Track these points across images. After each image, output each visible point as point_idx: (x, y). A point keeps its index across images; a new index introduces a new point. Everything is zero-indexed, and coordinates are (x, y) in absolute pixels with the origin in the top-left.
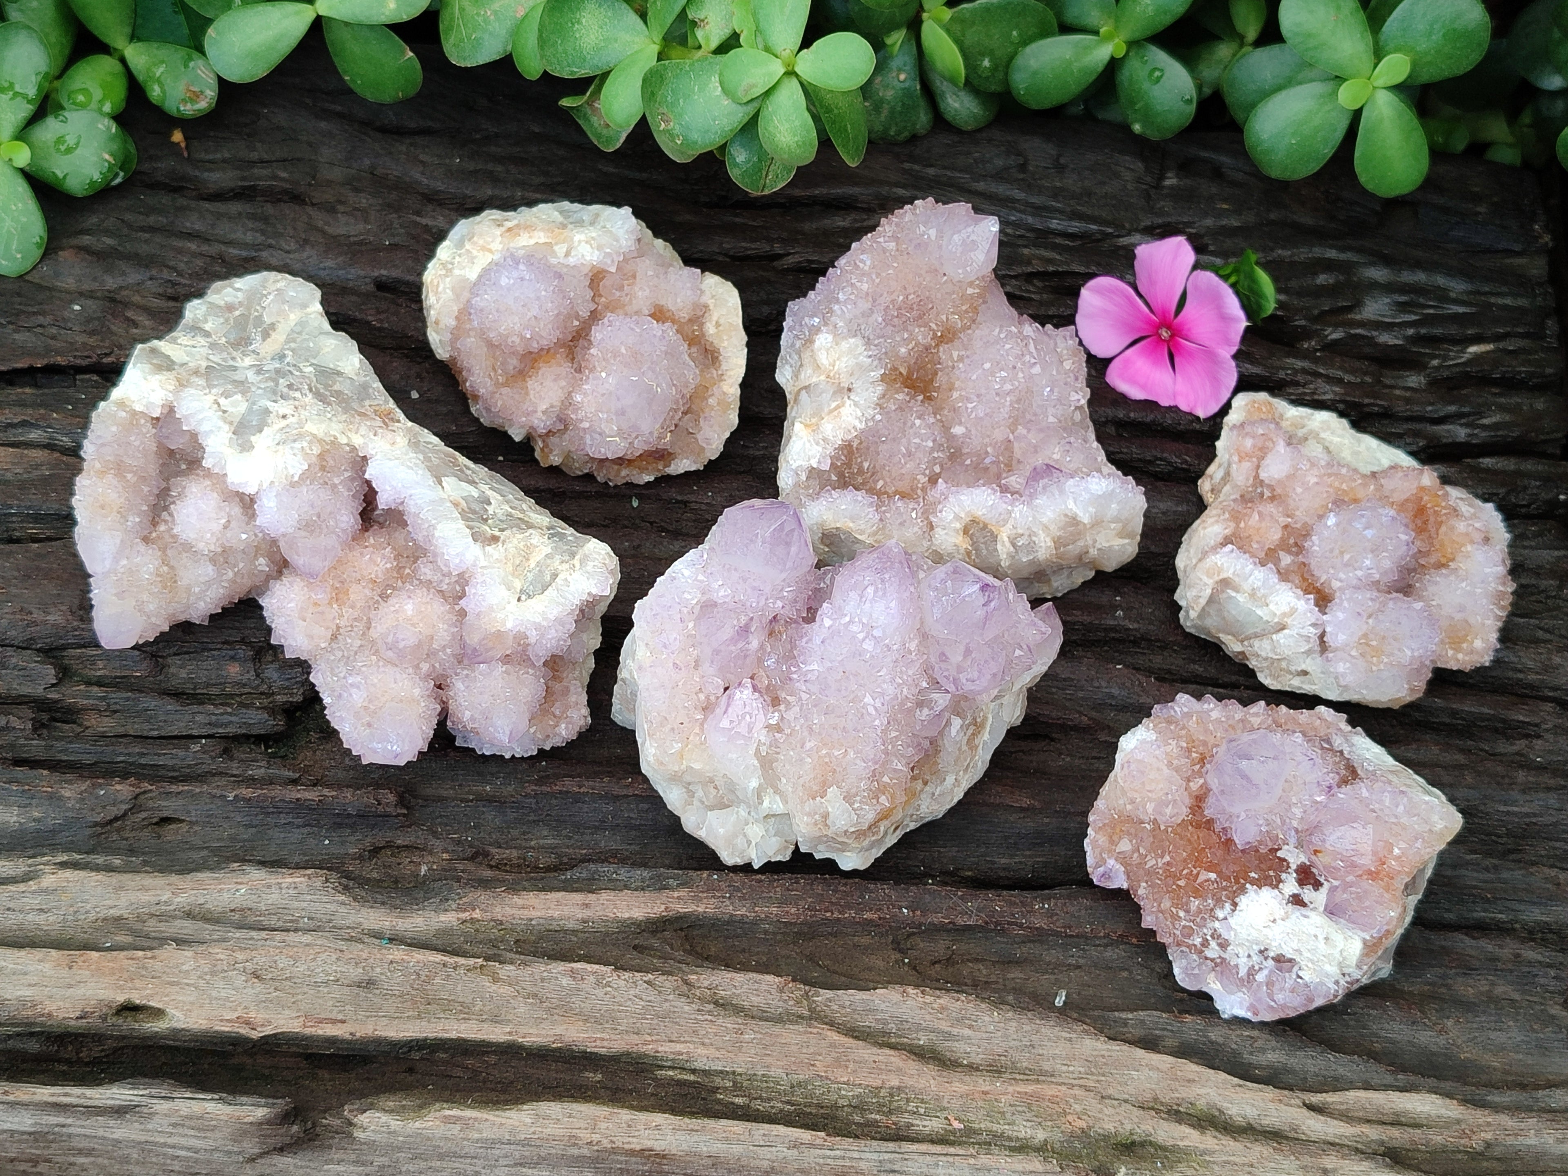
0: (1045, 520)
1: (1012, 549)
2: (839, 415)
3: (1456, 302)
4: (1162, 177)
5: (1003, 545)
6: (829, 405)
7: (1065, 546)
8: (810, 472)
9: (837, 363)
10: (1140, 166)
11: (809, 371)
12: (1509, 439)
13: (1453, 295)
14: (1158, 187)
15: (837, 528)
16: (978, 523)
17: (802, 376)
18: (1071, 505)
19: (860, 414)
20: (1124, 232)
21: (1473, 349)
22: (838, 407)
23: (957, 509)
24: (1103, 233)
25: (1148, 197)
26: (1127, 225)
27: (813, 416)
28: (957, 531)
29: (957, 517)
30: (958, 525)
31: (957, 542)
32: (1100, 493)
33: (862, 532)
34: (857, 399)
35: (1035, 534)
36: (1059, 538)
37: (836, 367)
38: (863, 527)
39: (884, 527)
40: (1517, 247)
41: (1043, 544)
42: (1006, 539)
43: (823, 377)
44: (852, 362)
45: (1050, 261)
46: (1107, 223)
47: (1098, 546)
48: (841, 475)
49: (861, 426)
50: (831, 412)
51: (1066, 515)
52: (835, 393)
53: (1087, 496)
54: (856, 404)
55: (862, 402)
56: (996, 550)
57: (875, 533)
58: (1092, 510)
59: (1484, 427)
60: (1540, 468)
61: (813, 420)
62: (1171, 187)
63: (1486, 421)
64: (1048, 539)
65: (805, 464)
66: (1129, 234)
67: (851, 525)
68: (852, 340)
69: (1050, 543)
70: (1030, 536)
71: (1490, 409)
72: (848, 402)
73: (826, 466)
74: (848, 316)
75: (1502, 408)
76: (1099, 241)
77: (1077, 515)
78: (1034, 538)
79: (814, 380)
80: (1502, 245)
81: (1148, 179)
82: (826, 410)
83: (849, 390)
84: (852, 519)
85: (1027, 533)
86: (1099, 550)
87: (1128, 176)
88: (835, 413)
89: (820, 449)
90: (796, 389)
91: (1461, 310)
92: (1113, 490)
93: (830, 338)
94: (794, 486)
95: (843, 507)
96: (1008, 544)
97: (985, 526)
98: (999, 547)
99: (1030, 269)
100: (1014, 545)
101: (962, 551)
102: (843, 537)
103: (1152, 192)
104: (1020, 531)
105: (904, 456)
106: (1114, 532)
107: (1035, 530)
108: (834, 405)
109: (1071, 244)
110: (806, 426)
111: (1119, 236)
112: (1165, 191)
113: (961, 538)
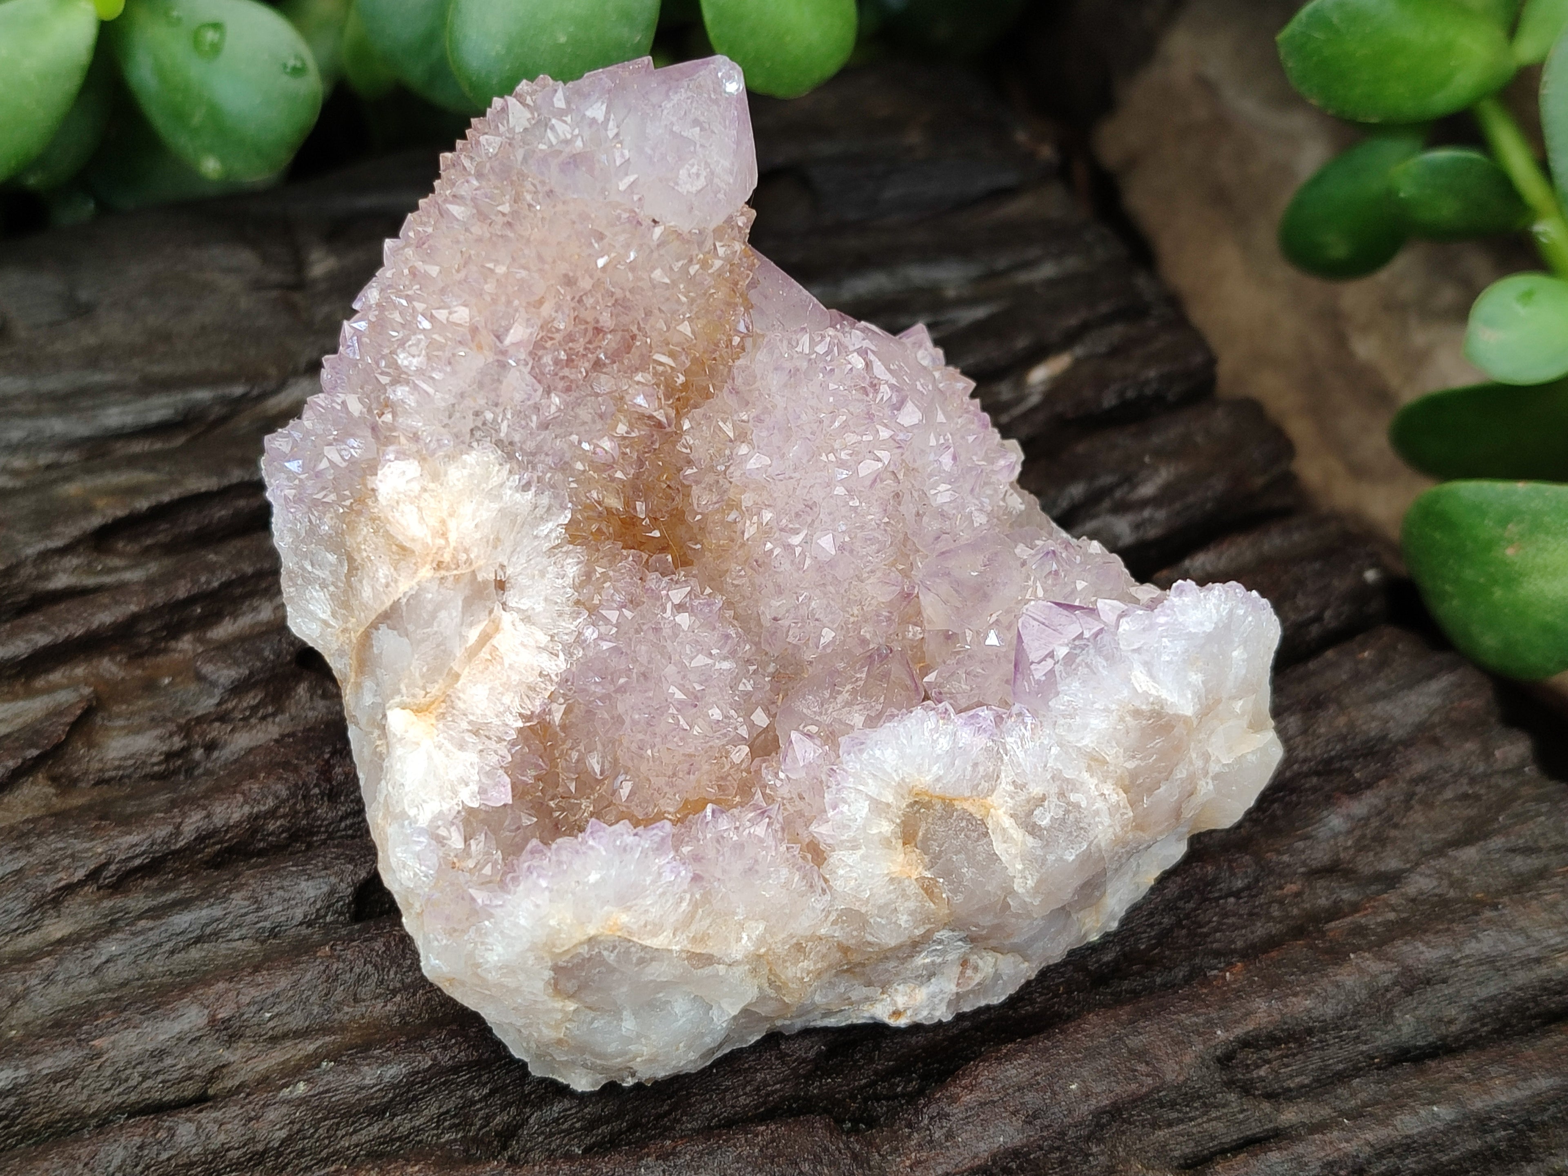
0: (1088, 741)
1: (1030, 841)
2: (495, 657)
3: (961, 302)
4: (299, 265)
5: (1007, 838)
6: (463, 638)
7: (1150, 791)
8: (467, 822)
9: (452, 524)
10: (246, 257)
11: (383, 572)
12: (1209, 506)
13: (951, 293)
14: (300, 284)
15: (591, 941)
16: (928, 805)
17: (367, 593)
18: (1141, 680)
19: (544, 639)
20: (271, 384)
21: (1039, 375)
22: (485, 638)
23: (872, 788)
24: (224, 401)
25: (292, 308)
26: (273, 371)
27: (429, 678)
28: (887, 843)
29: (878, 807)
30: (886, 827)
31: (895, 869)
32: (1209, 627)
33: (657, 928)
34: (525, 604)
35: (1073, 785)
36: (1134, 775)
37: (453, 537)
38: (655, 912)
39: (707, 897)
40: (1007, 178)
41: (1099, 804)
42: (1008, 822)
43: (426, 572)
44: (488, 511)
45: (135, 490)
46: (229, 378)
47: (1214, 768)
48: (540, 808)
49: (558, 665)
50: (472, 653)
51: (1137, 713)
52: (469, 603)
53: (1180, 646)
54: (527, 618)
55: (539, 608)
56: (994, 857)
57: (690, 917)
58: (1196, 678)
59: (1155, 501)
60: (1296, 537)
61: (435, 689)
62: (331, 277)
63: (1147, 490)
64: (1108, 789)
65: (450, 806)
66: (282, 386)
67: (624, 918)
68: (471, 458)
69: (1117, 796)
70: (1062, 795)
71: (1142, 465)
72: (507, 618)
73: (503, 795)
74: (441, 399)
75: (1163, 455)
76: (223, 420)
77: (1161, 702)
78: (1073, 797)
79: (404, 586)
80: (982, 184)
81: (276, 276)
82: (459, 653)
83: (501, 585)
84: (623, 901)
85: (1054, 790)
86: (1216, 777)
87: (230, 283)
88: (484, 654)
89: (473, 757)
90: (355, 637)
91: (980, 313)
92: (1231, 612)
93: (412, 467)
94: (439, 871)
95: (594, 877)
96: (1017, 834)
97: (948, 805)
98: (999, 847)
99: (95, 521)
100: (1032, 829)
101: (913, 889)
102: (611, 958)
103: (297, 297)
104: (1036, 790)
105: (681, 707)
106: (1244, 723)
107: (1068, 774)
108: (473, 635)
109: (167, 446)
110: (419, 710)
111: (263, 396)
112: (322, 287)
113: (901, 858)
